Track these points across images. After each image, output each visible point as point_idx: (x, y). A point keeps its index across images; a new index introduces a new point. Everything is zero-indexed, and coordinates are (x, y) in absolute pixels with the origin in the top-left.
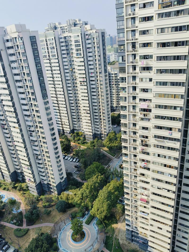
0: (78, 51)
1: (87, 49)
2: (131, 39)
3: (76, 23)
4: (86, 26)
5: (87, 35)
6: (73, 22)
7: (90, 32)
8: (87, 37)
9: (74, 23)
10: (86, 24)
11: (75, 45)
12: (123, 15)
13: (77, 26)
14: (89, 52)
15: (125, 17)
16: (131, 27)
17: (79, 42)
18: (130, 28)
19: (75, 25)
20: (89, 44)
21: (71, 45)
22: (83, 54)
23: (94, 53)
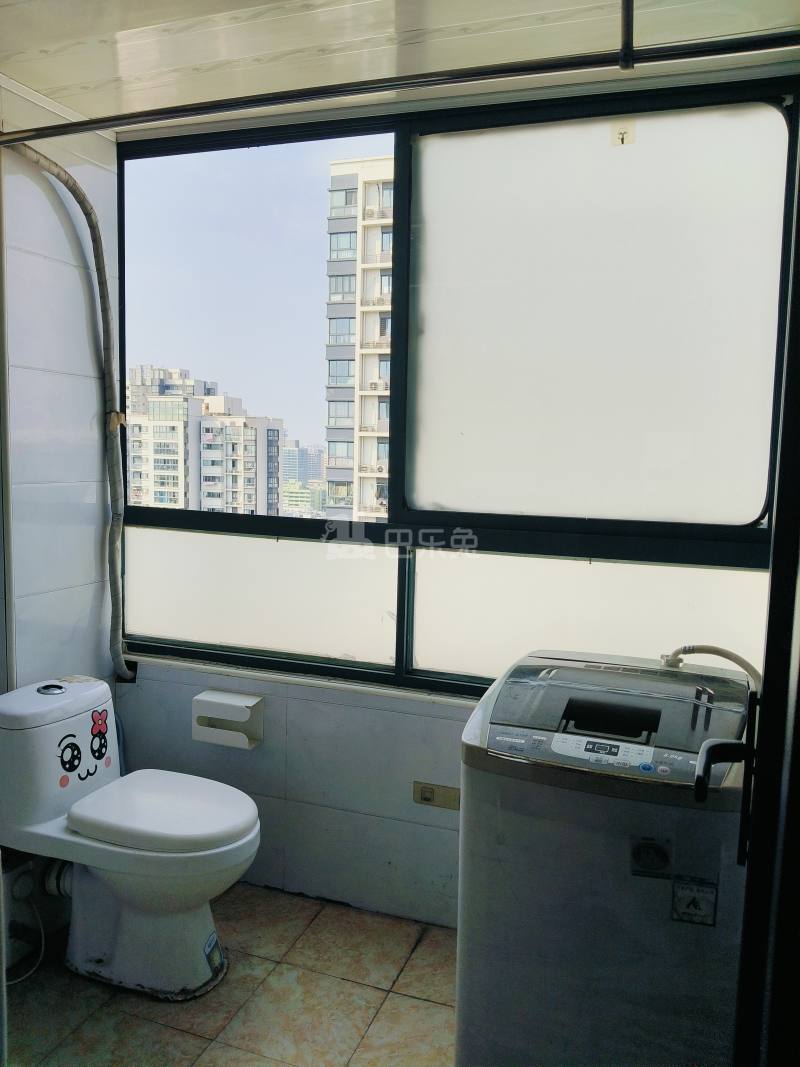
0: (163, 484)
1: (204, 484)
2: (376, 467)
3: (168, 382)
4: (208, 399)
5: (208, 430)
6: (157, 377)
7: (222, 423)
8: (207, 438)
9: (162, 381)
10: (209, 392)
11: (156, 461)
12: (350, 383)
13: (174, 392)
14: (210, 495)
15: (358, 393)
16: (376, 428)
17: (175, 453)
18: (373, 430)
19: (164, 388)
20: (213, 463)
21: (140, 457)
22: (185, 496)
23: (230, 500)
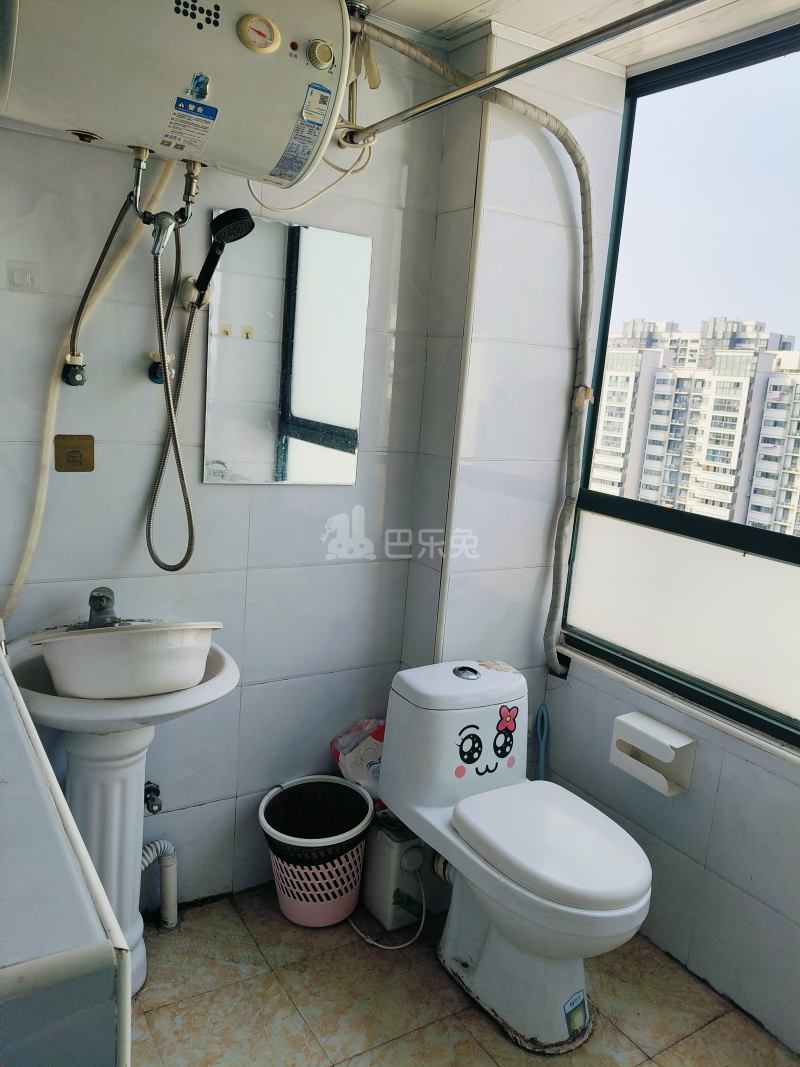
0: (717, 442)
1: (762, 445)
3: (742, 336)
4: (781, 354)
5: (775, 388)
6: (729, 329)
7: (793, 381)
8: (773, 396)
9: (734, 334)
10: (784, 346)
11: (714, 418)
13: (744, 346)
14: (767, 458)
17: (736, 411)
19: (735, 341)
20: (776, 424)
21: (698, 413)
22: (739, 457)
23: (788, 464)
